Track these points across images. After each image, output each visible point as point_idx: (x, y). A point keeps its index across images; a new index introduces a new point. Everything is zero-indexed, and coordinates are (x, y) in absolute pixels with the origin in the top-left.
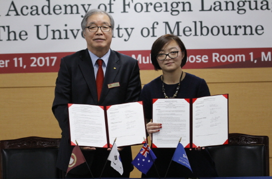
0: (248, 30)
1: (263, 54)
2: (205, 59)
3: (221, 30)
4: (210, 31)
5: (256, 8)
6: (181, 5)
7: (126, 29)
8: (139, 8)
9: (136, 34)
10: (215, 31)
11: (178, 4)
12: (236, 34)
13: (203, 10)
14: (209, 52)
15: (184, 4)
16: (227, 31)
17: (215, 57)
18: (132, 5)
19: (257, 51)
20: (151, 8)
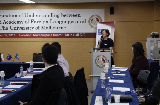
0: (62, 28)
1: (66, 34)
2: (51, 35)
3: (55, 28)
4: (53, 28)
5: (64, 23)
6: (45, 22)
7: (32, 27)
8: (35, 22)
9: (34, 28)
10: (54, 28)
11: (45, 21)
12: (59, 29)
13: (51, 23)
14: (52, 33)
15: (46, 21)
16: (57, 28)
17: (54, 35)
18: (34, 21)
19: (64, 33)
20: (38, 22)
